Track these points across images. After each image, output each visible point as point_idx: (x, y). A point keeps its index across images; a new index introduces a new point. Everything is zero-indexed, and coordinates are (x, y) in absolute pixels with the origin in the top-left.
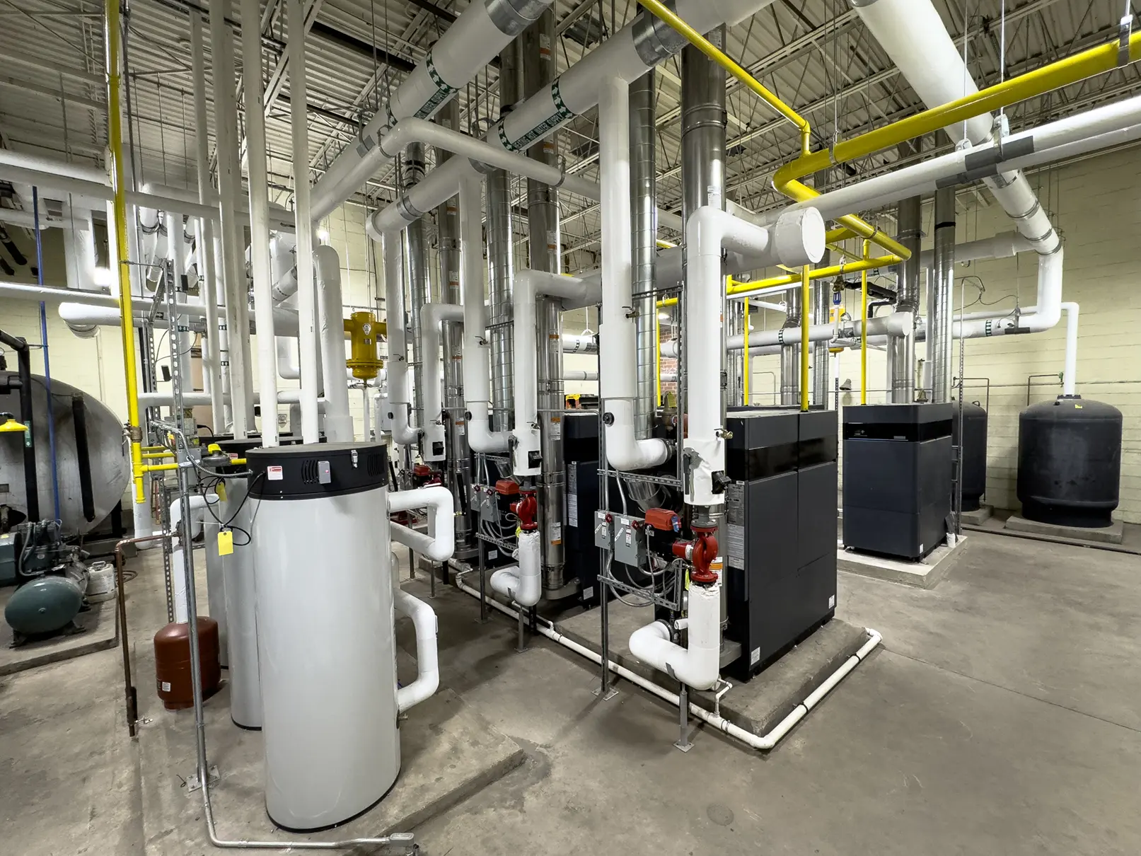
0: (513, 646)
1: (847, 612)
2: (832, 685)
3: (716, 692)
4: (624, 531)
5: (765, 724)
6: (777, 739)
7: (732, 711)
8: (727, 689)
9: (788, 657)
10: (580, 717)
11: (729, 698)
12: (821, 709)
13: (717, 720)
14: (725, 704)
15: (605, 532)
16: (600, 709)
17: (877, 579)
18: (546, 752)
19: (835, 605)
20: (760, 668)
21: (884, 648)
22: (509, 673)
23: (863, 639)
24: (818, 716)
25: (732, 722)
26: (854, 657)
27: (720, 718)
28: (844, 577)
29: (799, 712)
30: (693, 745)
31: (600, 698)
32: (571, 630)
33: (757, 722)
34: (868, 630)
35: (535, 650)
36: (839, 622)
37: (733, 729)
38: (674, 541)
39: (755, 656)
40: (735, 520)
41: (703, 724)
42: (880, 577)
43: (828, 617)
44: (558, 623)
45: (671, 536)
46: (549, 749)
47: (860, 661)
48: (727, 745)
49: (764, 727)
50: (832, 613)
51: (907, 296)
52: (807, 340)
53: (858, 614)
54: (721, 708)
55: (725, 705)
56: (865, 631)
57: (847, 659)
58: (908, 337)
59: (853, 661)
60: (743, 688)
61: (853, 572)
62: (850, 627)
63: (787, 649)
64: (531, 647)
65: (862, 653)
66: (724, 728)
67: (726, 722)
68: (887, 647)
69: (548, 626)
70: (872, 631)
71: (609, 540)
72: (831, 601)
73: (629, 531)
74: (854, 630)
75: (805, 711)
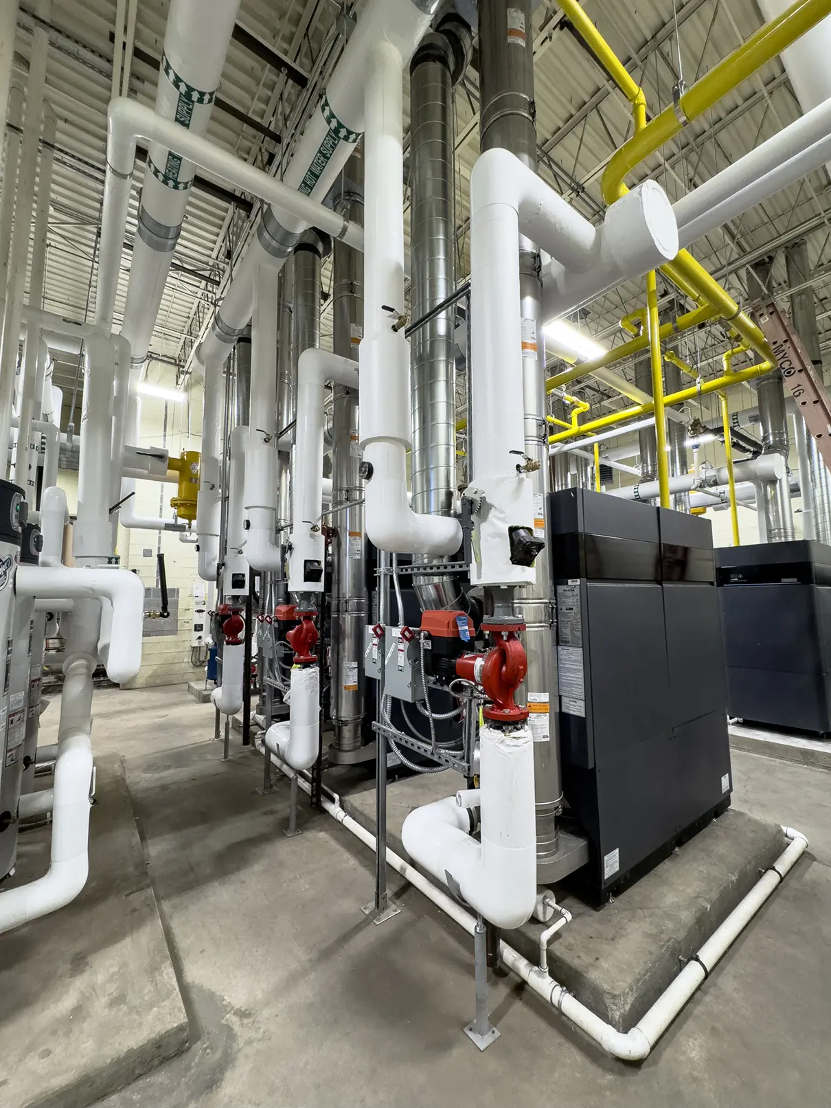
0: (283, 828)
1: (746, 801)
2: (743, 923)
3: (546, 925)
4: (396, 647)
5: (630, 1000)
6: (653, 1038)
7: (570, 968)
8: (561, 922)
9: (666, 866)
10: (325, 955)
11: (568, 938)
12: (730, 969)
13: (543, 983)
14: (559, 950)
15: (376, 654)
16: (362, 942)
17: (778, 761)
18: (237, 1028)
19: (730, 790)
20: (621, 885)
21: (814, 859)
22: (257, 867)
23: (779, 845)
24: (727, 982)
25: (569, 991)
26: (771, 872)
27: (549, 979)
28: (738, 756)
29: (691, 976)
30: (498, 1034)
31: (367, 921)
32: (360, 809)
33: (614, 997)
34: (784, 829)
35: (310, 834)
36: (739, 814)
37: (572, 1007)
38: (461, 655)
39: (612, 863)
40: (570, 638)
41: (521, 987)
42: (782, 758)
43: (721, 807)
44: (347, 798)
45: (457, 646)
46: (246, 1021)
47: (782, 879)
48: (559, 1039)
49: (628, 1007)
50: (727, 801)
51: (774, 441)
52: (667, 492)
53: (763, 806)
54: (552, 959)
55: (558, 954)
56: (780, 831)
57: (760, 876)
58: (780, 480)
59: (769, 881)
60: (593, 920)
61: (745, 750)
62: (756, 822)
63: (663, 853)
64: (307, 829)
65: (783, 865)
66: (555, 1002)
67: (558, 989)
68: (818, 858)
69: (333, 801)
70: (790, 831)
71: (379, 665)
72: (725, 781)
73: (401, 646)
74: (763, 828)
75: (703, 974)
